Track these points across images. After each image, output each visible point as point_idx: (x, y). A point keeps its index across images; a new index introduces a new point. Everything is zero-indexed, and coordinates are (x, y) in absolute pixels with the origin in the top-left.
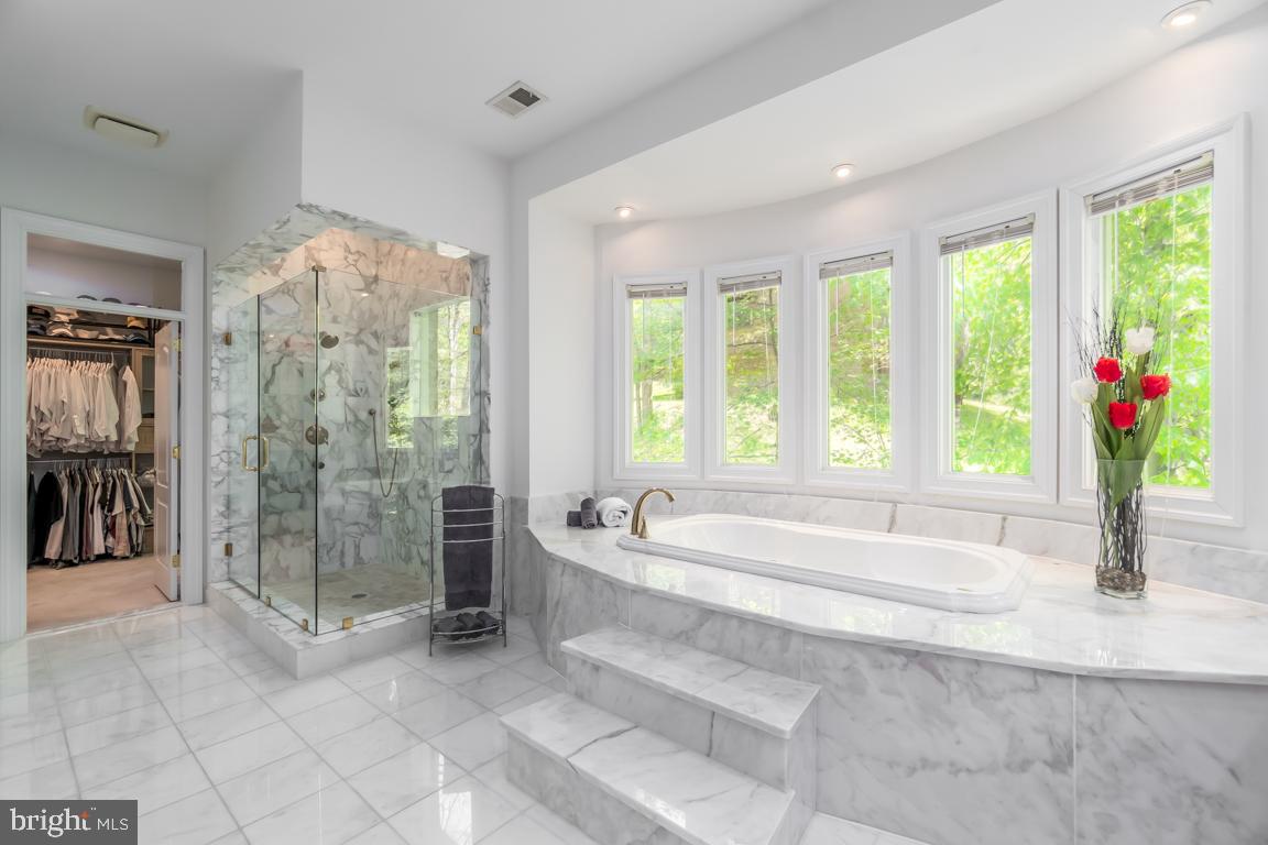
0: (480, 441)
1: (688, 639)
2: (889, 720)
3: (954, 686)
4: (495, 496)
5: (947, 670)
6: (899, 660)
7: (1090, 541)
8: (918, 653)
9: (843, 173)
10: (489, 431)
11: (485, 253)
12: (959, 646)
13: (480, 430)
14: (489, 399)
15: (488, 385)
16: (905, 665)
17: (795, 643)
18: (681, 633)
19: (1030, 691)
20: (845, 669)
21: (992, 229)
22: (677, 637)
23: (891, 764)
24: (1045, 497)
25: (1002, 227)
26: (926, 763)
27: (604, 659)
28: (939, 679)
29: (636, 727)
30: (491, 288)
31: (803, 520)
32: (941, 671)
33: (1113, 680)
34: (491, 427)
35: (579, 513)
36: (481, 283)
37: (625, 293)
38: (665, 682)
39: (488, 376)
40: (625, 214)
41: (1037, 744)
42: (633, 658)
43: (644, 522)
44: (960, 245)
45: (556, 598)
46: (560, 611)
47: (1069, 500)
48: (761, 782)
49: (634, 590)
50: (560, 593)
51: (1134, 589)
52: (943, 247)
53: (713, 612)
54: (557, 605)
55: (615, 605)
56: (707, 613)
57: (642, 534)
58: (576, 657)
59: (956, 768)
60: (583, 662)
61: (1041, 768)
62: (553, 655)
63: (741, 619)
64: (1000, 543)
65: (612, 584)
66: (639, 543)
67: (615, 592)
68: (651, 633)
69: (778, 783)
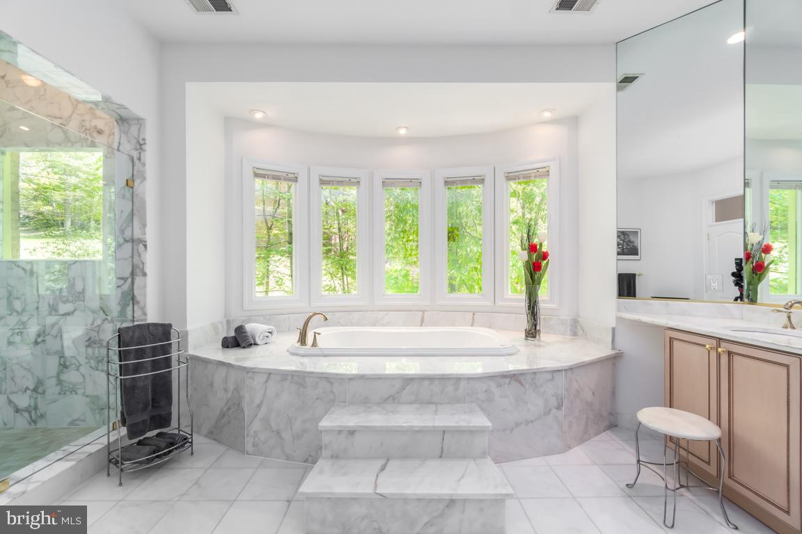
0: (133, 283)
1: (394, 400)
2: (504, 410)
3: (527, 386)
4: (172, 331)
5: (525, 380)
6: (507, 380)
7: (523, 322)
8: (514, 375)
9: (403, 132)
10: (145, 274)
11: (143, 116)
12: (512, 369)
13: (133, 274)
14: (145, 246)
15: (145, 234)
16: (510, 382)
17: (463, 384)
18: (389, 397)
19: (551, 380)
20: (486, 391)
21: (467, 178)
22: (386, 400)
23: (504, 431)
24: (489, 303)
26: (517, 425)
27: (359, 424)
28: (522, 385)
29: (388, 460)
30: (147, 147)
31: (374, 325)
32: (523, 381)
33: (571, 369)
34: (148, 270)
35: (235, 337)
36: (134, 141)
37: (252, 174)
38: (411, 424)
39: (144, 226)
40: (259, 116)
41: (553, 402)
42: (377, 419)
43: (315, 336)
44: (453, 183)
45: (257, 401)
46: (264, 410)
47: (499, 303)
48: (474, 458)
49: (352, 378)
50: (264, 397)
51: (534, 337)
52: (446, 182)
53: (412, 379)
54: (259, 406)
55: (332, 392)
56: (408, 380)
57: (314, 344)
58: (334, 431)
59: (528, 422)
60: (340, 432)
61: (554, 411)
62: (253, 446)
63: (431, 379)
64: (472, 325)
65: (328, 378)
66: (314, 350)
67: (332, 383)
68: (365, 403)
69: (483, 455)
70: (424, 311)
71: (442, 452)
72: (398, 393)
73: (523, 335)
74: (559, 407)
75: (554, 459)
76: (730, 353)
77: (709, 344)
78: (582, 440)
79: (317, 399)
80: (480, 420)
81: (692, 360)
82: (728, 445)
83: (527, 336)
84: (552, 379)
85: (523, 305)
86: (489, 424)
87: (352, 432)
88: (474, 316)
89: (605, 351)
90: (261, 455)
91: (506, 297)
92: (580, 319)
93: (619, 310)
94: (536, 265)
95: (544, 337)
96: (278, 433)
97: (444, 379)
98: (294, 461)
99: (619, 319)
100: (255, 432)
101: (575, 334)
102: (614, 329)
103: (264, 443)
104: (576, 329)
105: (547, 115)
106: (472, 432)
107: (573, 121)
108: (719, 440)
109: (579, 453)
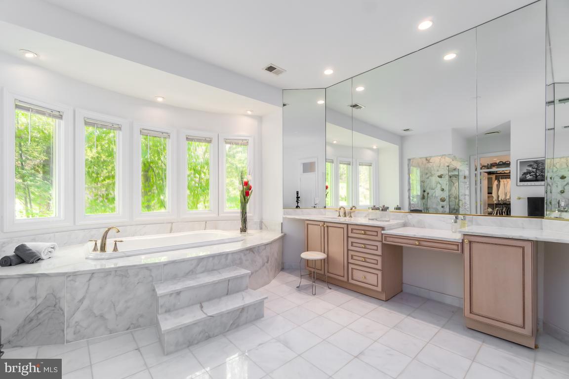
1: (193, 272)
3: (256, 254)
6: (248, 252)
7: (239, 225)
9: (160, 100)
17: (230, 257)
18: (190, 271)
21: (201, 138)
22: (188, 274)
24: (215, 215)
25: (204, 139)
27: (183, 287)
28: (254, 253)
29: (201, 303)
35: (16, 256)
37: (14, 105)
40: (29, 55)
41: (266, 260)
42: (191, 283)
43: (116, 244)
44: (192, 140)
45: (79, 296)
46: (86, 303)
47: (221, 215)
48: (243, 290)
49: (165, 264)
50: (87, 292)
51: (245, 231)
52: (187, 138)
53: (203, 258)
54: (81, 301)
55: (151, 276)
56: (200, 259)
57: (115, 249)
58: (167, 295)
59: (256, 271)
60: (171, 294)
61: (266, 264)
62: (74, 334)
63: (213, 256)
64: (205, 229)
65: (147, 267)
66: (116, 254)
67: (150, 270)
68: (175, 278)
69: (247, 288)
70: (172, 223)
71: (228, 292)
72: (195, 268)
73: (239, 231)
74: (267, 262)
75: (267, 287)
76: (327, 226)
77: (321, 224)
78: (274, 277)
79: (138, 283)
80: (244, 271)
81: (315, 231)
82: (326, 261)
83: (241, 232)
84: (265, 249)
85: (239, 215)
86: (249, 272)
87: (178, 293)
88: (206, 223)
89: (278, 235)
90: (83, 338)
91: (225, 211)
92: (264, 221)
93: (284, 214)
94: (246, 192)
95: (249, 231)
96: (102, 316)
97: (220, 255)
98: (117, 332)
99: (284, 218)
100: (76, 322)
101: (261, 228)
102: (282, 223)
103: (86, 329)
104: (261, 226)
105: (249, 113)
106: (242, 277)
107: (260, 119)
108: (324, 259)
109: (274, 282)
